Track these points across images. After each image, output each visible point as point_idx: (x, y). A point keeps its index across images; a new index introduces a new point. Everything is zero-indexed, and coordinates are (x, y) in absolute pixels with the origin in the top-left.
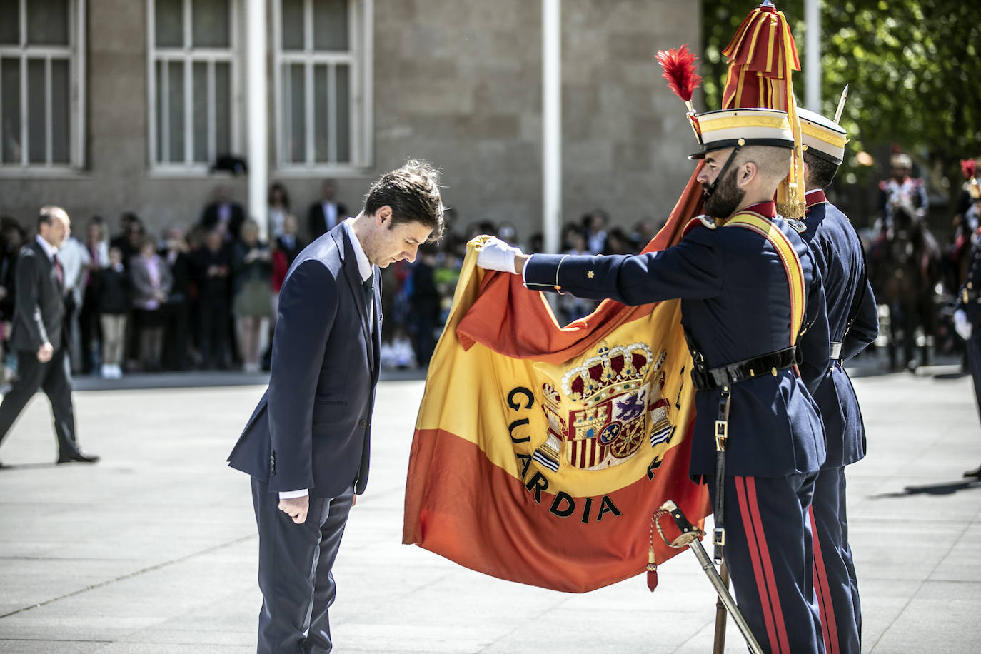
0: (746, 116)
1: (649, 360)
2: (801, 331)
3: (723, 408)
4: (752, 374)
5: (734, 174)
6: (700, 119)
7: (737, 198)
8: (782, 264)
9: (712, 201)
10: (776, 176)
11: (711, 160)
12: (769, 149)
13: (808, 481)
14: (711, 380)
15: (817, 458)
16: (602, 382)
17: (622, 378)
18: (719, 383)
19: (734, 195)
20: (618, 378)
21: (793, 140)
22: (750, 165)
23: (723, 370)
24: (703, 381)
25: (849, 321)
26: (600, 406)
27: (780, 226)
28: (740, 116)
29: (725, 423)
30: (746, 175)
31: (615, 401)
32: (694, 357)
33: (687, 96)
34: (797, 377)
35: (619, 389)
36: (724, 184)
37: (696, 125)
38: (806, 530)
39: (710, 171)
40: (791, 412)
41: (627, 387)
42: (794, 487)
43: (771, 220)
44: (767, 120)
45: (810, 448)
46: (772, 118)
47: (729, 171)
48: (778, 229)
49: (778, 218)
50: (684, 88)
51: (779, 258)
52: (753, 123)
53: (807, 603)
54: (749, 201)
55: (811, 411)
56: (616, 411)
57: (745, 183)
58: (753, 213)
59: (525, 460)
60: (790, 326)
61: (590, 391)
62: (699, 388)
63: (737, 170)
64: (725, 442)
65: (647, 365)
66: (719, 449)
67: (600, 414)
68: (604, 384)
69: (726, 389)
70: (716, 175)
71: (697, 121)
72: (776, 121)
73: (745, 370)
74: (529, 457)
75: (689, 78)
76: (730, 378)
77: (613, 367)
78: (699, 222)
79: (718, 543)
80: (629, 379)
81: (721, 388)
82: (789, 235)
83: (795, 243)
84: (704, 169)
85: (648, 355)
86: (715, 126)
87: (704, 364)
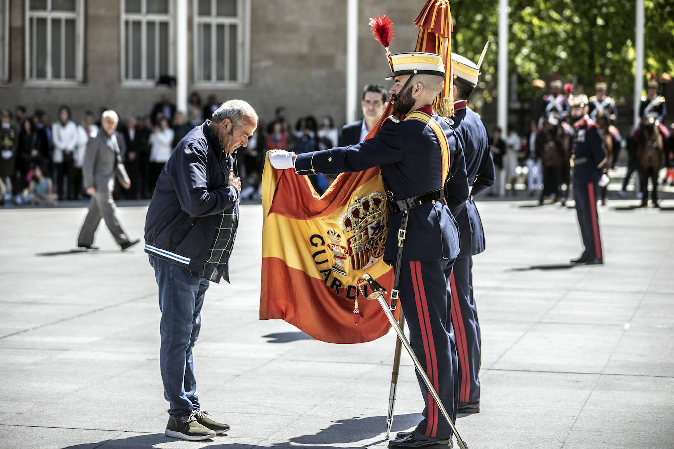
0: (418, 57)
1: (382, 200)
2: (447, 179)
3: (404, 222)
4: (421, 204)
5: (410, 90)
6: (393, 57)
7: (412, 102)
8: (437, 140)
9: (398, 105)
10: (434, 92)
11: (397, 81)
12: (430, 76)
13: (450, 263)
14: (398, 207)
15: (455, 251)
16: (360, 218)
17: (370, 213)
18: (401, 209)
19: (410, 100)
20: (368, 213)
21: (445, 72)
22: (419, 84)
23: (404, 201)
24: (392, 207)
25: (477, 174)
26: (362, 232)
27: (436, 119)
28: (416, 57)
29: (404, 231)
30: (417, 90)
31: (369, 227)
32: (387, 194)
33: (386, 44)
34: (445, 204)
35: (370, 219)
36: (404, 95)
37: (390, 61)
38: (448, 291)
39: (397, 87)
40: (442, 224)
41: (374, 217)
42: (442, 267)
43: (431, 116)
44: (431, 60)
45: (452, 246)
46: (433, 59)
47: (407, 88)
48: (436, 121)
49: (435, 115)
50: (384, 39)
51: (436, 136)
52: (422, 61)
53: (447, 333)
54: (418, 105)
55: (453, 225)
56: (371, 232)
57: (416, 95)
58: (421, 112)
59: (327, 273)
60: (442, 176)
61: (355, 225)
62: (390, 210)
63: (412, 87)
64: (404, 242)
65: (382, 203)
66: (399, 245)
67: (363, 236)
68: (361, 219)
69: (406, 212)
70: (400, 89)
71: (391, 58)
72: (436, 61)
73: (416, 201)
74: (330, 271)
75: (387, 33)
76: (408, 206)
77: (364, 208)
78: (389, 119)
79: (394, 298)
80: (374, 213)
81: (403, 211)
82: (441, 124)
83: (445, 128)
84: (394, 86)
85: (380, 197)
86: (401, 62)
87: (394, 197)
